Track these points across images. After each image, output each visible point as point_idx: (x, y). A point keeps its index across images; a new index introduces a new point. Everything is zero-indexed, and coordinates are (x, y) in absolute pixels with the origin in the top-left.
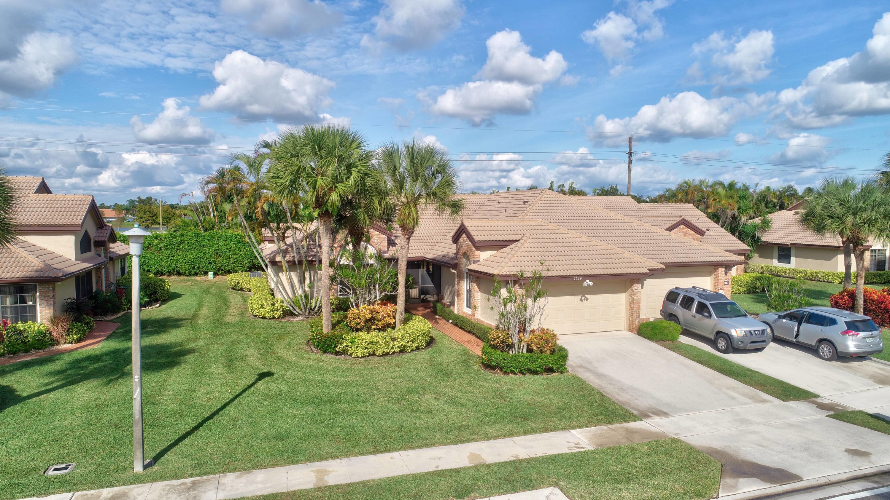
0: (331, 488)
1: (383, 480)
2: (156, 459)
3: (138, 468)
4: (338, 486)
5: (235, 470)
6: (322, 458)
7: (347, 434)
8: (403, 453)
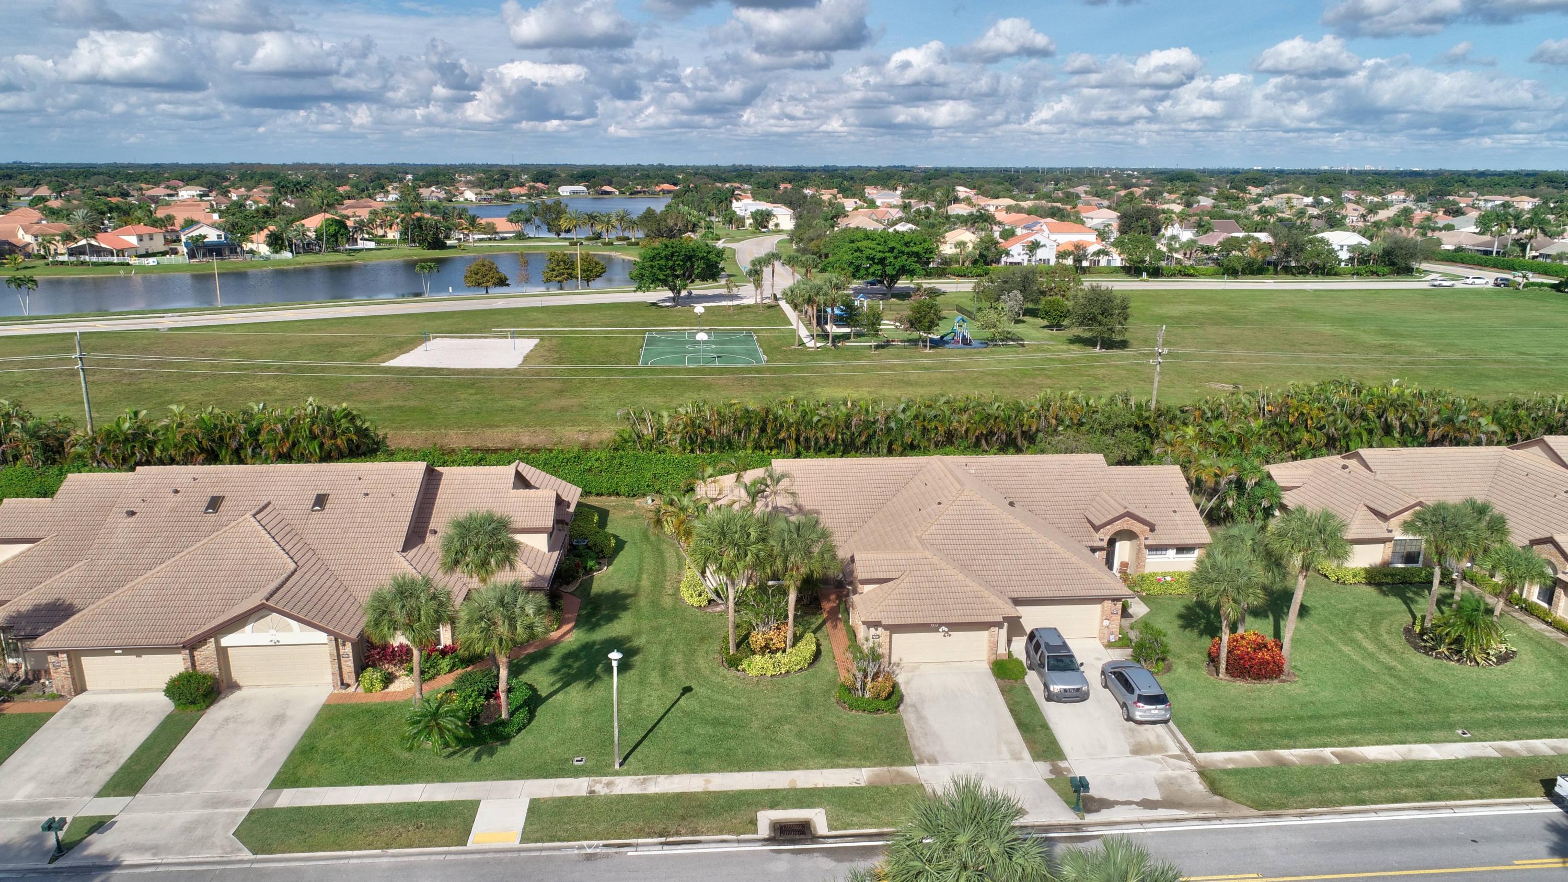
0: (710, 792)
1: (737, 791)
2: (625, 759)
3: (617, 766)
4: (714, 792)
5: (664, 774)
6: (709, 771)
7: (728, 755)
8: (754, 773)
